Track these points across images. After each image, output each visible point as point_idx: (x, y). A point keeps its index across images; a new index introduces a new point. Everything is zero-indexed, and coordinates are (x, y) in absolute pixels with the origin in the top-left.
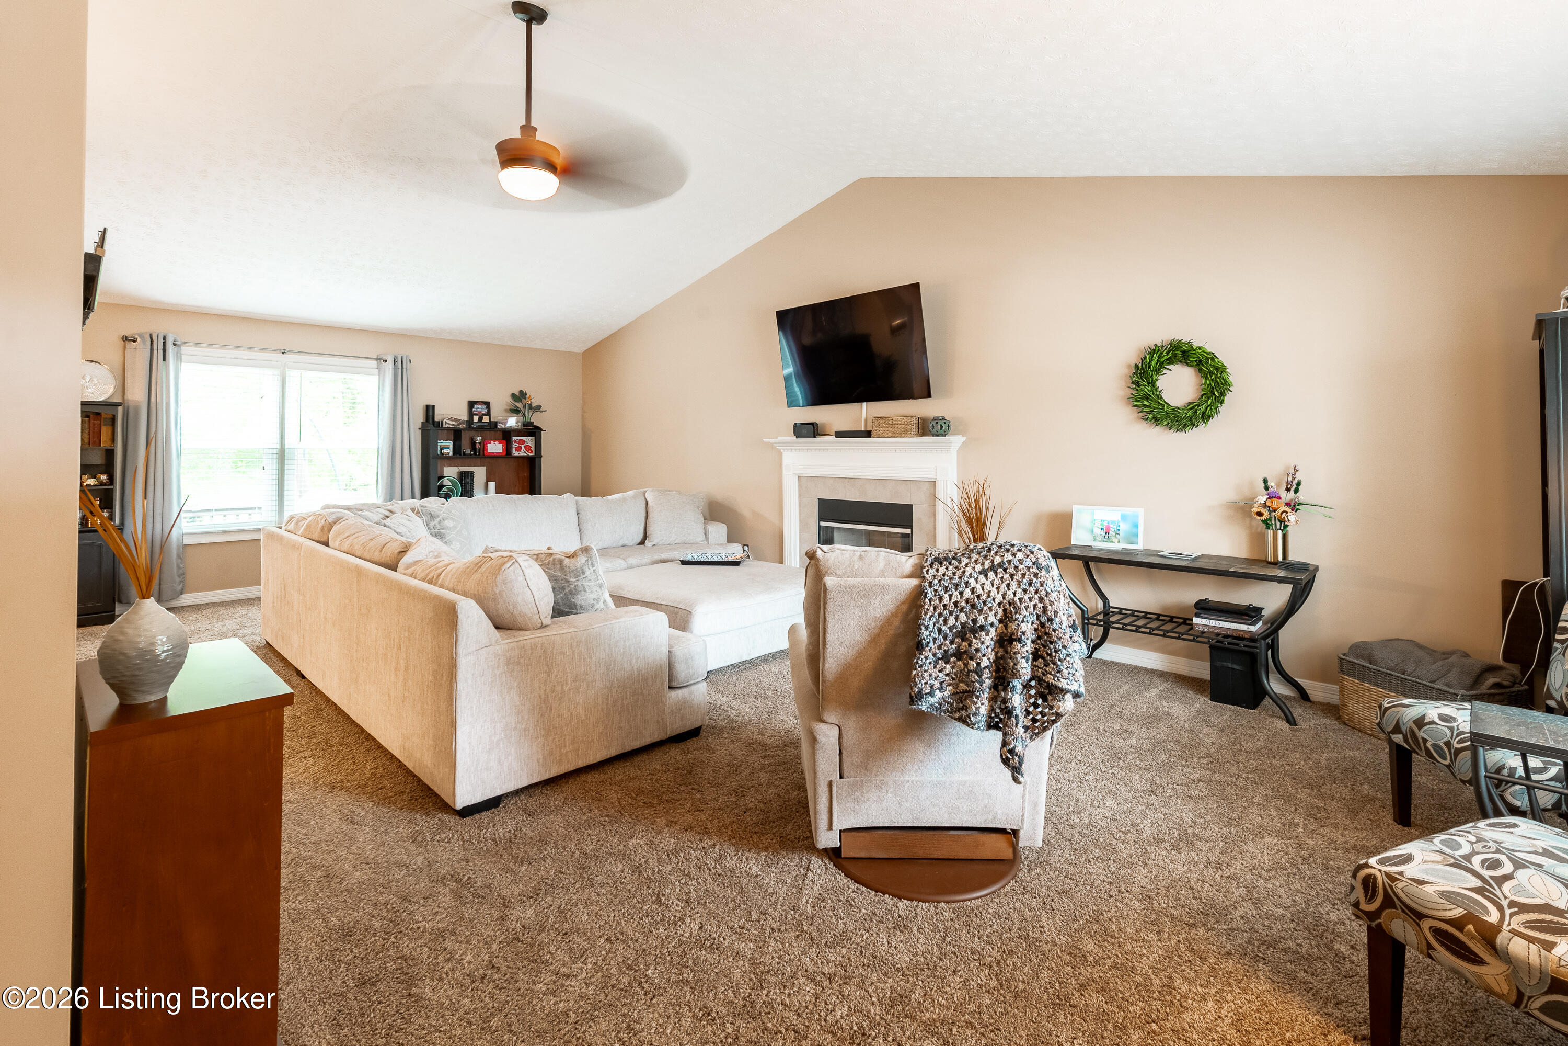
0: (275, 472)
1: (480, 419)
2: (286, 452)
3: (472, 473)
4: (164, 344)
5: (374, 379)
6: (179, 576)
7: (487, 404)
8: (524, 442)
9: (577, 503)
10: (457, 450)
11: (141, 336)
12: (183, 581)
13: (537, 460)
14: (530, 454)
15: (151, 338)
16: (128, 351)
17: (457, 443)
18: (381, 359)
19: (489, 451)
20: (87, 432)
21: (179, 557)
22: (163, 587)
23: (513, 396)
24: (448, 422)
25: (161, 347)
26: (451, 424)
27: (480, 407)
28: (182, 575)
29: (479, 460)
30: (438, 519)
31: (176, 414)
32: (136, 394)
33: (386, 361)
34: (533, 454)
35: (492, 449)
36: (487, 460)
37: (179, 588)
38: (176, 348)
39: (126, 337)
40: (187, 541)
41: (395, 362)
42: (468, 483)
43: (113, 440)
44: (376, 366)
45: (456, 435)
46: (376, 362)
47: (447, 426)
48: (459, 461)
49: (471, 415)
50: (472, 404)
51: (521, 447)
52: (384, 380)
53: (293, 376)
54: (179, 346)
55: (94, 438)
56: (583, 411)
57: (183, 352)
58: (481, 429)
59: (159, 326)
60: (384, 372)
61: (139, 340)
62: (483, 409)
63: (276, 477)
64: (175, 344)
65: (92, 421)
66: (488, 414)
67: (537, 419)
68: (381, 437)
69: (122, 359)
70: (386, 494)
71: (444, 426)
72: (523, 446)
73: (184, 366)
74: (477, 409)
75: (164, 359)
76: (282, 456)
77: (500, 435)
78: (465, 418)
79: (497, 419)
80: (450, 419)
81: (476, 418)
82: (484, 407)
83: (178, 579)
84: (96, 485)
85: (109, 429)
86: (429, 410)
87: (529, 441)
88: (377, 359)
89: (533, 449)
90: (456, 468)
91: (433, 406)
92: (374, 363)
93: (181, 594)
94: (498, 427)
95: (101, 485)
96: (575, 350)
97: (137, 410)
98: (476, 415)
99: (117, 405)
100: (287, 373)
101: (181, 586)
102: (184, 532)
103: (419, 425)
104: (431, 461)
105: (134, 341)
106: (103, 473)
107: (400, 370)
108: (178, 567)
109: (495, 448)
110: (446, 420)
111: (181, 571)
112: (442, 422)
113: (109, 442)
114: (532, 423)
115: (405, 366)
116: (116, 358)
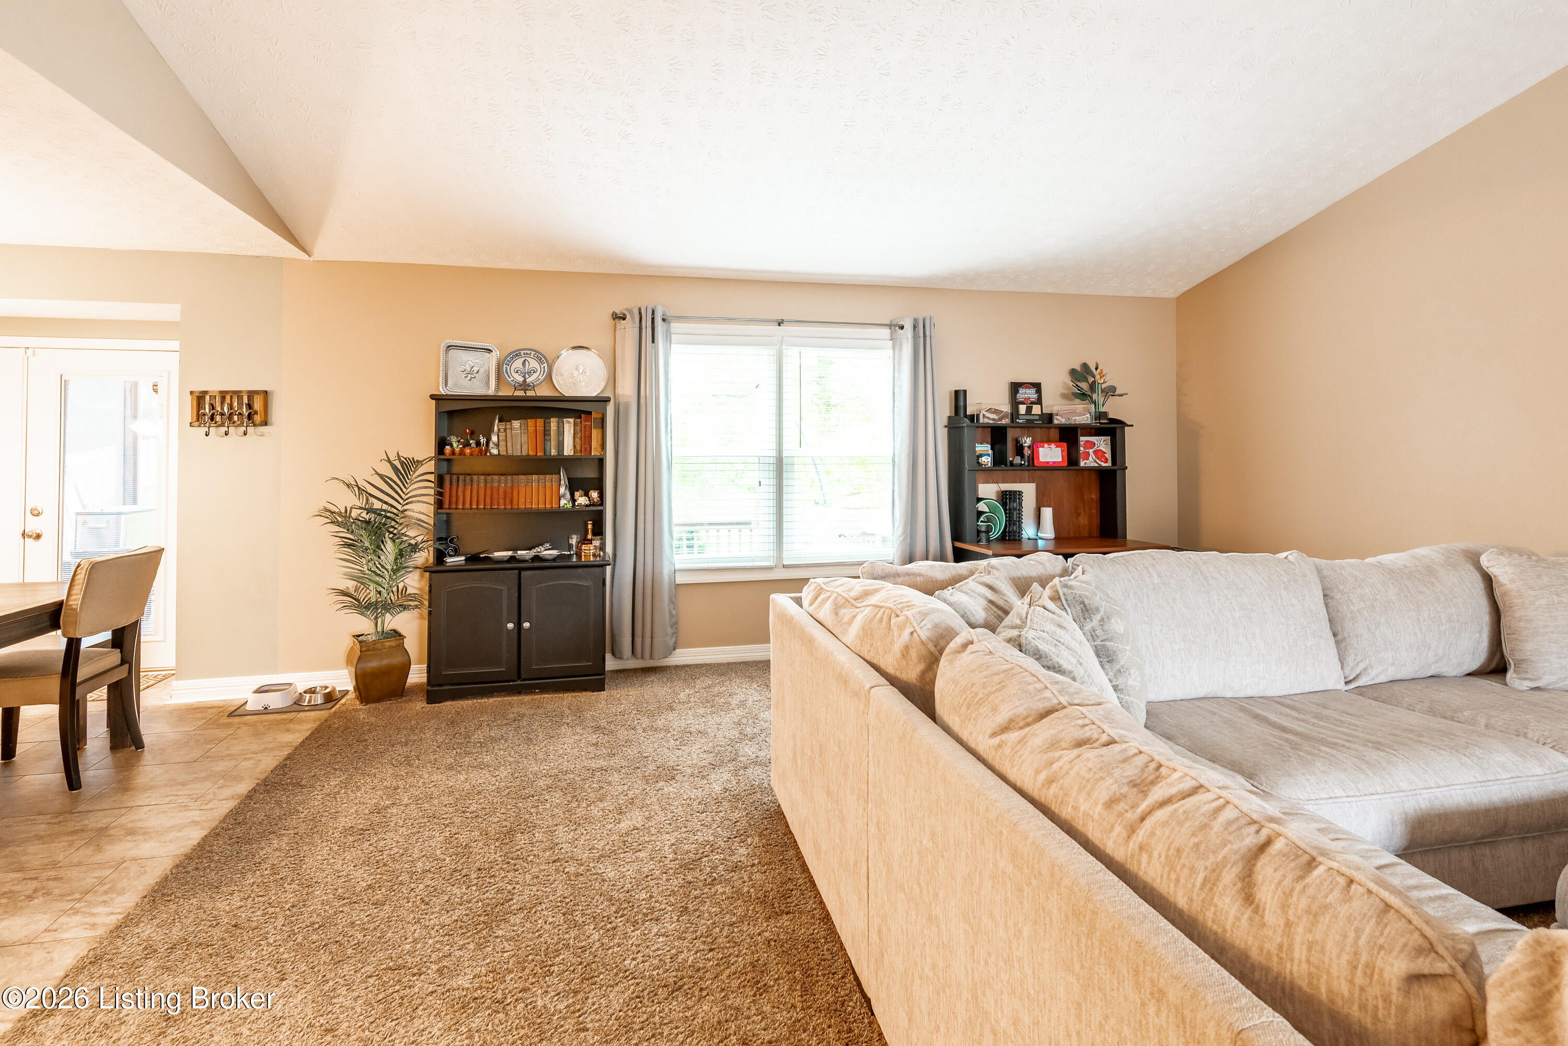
0: (772, 489)
1: (1029, 410)
2: (784, 460)
3: (1020, 493)
4: (653, 319)
5: (887, 353)
6: (672, 627)
7: (1037, 386)
8: (1093, 444)
9: (1319, 570)
10: (999, 459)
11: (630, 311)
12: (675, 634)
13: (1119, 473)
14: (1103, 464)
15: (640, 313)
16: (618, 332)
17: (997, 447)
18: (895, 325)
19: (1042, 459)
20: (579, 436)
21: (671, 602)
22: (655, 640)
23: (1073, 372)
24: (988, 414)
25: (649, 323)
26: (988, 418)
27: (1028, 391)
28: (675, 625)
29: (1026, 473)
30: (1098, 617)
31: (667, 411)
32: (626, 389)
33: (902, 328)
34: (1109, 464)
35: (1046, 456)
36: (1038, 473)
37: (671, 642)
38: (665, 325)
39: (616, 314)
40: (680, 579)
41: (915, 327)
42: (1015, 509)
43: (603, 446)
44: (888, 336)
45: (997, 435)
46: (889, 331)
47: (986, 420)
48: (998, 474)
49: (1015, 403)
50: (1015, 387)
51: (1088, 453)
52: (900, 356)
53: (791, 355)
54: (669, 323)
55: (585, 444)
56: (1180, 392)
57: (673, 330)
58: (1029, 426)
59: (645, 298)
60: (901, 345)
61: (628, 316)
62: (1031, 394)
63: (773, 496)
64: (664, 320)
65: (583, 423)
66: (1039, 401)
67: (1114, 409)
68: (898, 439)
69: (613, 345)
70: (905, 523)
71: (981, 421)
72: (1091, 451)
73: (675, 348)
74: (1023, 394)
75: (653, 341)
76: (779, 466)
77: (1055, 434)
78: (1006, 408)
79: (1055, 410)
80: (989, 410)
81: (1022, 409)
82: (1033, 390)
83: (670, 631)
84: (587, 506)
85: (600, 431)
86: (959, 397)
87: (1102, 443)
88: (890, 326)
89: (1108, 455)
90: (994, 485)
91: (965, 392)
92: (886, 332)
93: (674, 649)
94: (1056, 422)
95: (593, 505)
96: (1165, 295)
97: (627, 406)
98: (1023, 403)
99: (607, 400)
100: (784, 352)
101: (674, 639)
102: (678, 566)
103: (945, 422)
104: (967, 475)
105: (624, 319)
106: (594, 489)
107: (922, 339)
108: (671, 615)
109: (1051, 454)
110: (983, 412)
111: (674, 620)
112: (978, 416)
113: (600, 450)
114: (1105, 414)
115: (928, 333)
116: (606, 342)
